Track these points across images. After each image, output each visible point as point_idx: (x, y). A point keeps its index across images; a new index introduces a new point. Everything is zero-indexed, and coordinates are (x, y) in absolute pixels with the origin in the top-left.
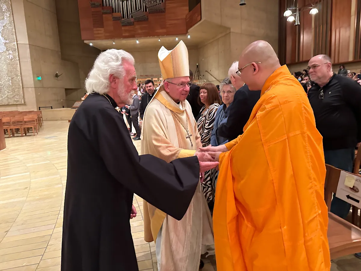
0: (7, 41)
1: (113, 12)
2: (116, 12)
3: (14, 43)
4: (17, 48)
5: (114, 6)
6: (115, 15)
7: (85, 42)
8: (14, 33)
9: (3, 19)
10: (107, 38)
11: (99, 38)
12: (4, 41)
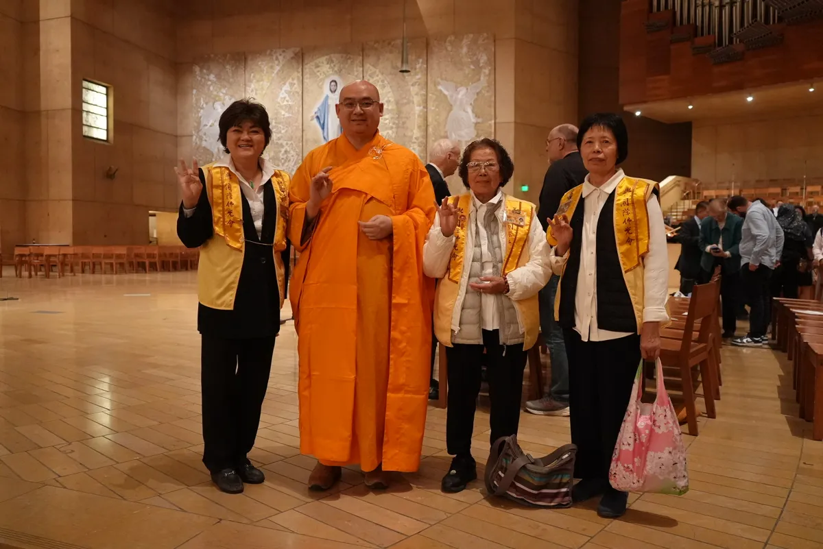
0: (480, 120)
1: (696, 36)
2: (702, 34)
3: (490, 122)
4: (493, 131)
5: (699, 23)
6: (699, 41)
7: (626, 108)
8: (493, 104)
9: (479, 80)
10: (675, 96)
11: (658, 98)
12: (474, 120)
